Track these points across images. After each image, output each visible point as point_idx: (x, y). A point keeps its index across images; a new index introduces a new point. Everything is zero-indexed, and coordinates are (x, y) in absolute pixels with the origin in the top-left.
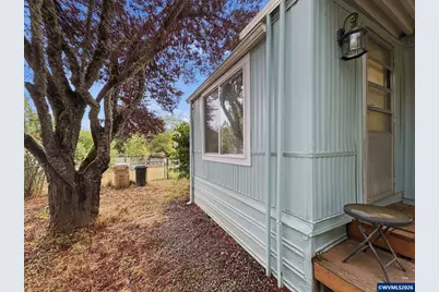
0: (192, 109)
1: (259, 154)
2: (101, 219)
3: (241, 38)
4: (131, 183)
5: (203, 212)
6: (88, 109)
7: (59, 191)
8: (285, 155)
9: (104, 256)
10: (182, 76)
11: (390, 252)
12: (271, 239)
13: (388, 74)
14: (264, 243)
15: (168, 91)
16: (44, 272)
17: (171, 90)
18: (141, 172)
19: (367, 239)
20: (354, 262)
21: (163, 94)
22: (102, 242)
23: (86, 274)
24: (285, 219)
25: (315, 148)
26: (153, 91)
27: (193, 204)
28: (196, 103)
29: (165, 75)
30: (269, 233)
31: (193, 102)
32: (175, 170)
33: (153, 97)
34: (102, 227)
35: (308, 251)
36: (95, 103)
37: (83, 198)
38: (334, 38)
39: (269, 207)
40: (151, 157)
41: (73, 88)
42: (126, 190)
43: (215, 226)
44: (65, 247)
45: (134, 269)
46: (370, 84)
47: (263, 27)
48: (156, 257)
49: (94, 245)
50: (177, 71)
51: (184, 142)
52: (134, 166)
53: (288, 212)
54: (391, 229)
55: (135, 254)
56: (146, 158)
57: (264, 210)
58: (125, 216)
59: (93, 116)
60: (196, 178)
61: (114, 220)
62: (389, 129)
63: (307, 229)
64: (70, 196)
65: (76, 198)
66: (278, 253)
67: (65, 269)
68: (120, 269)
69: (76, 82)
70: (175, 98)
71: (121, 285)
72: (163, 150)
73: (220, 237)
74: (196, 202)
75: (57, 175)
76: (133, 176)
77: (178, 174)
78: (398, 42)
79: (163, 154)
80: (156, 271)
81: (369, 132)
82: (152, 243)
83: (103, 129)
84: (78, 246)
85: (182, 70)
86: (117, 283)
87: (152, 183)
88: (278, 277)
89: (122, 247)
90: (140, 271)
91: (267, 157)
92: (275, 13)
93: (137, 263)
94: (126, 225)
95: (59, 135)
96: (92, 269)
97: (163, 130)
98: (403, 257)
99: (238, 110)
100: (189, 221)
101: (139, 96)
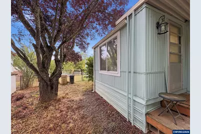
0: (95, 51)
1: (124, 72)
2: (58, 97)
3: (116, 24)
4: (68, 82)
5: (99, 96)
6: (54, 53)
7: (43, 85)
8: (134, 72)
9: (61, 111)
10: (89, 36)
11: (177, 112)
12: (129, 106)
13: (180, 38)
14: (126, 108)
15: (84, 43)
16: (39, 117)
17: (85, 42)
18: (72, 78)
19: (167, 106)
20: (163, 116)
21: (82, 44)
22: (60, 106)
23: (56, 118)
24: (135, 98)
25: (146, 70)
26: (77, 43)
27: (95, 92)
28: (96, 49)
29: (82, 36)
30: (128, 104)
31: (95, 48)
32: (87, 77)
33: (77, 45)
34: (59, 100)
35: (144, 111)
36: (57, 50)
37: (52, 88)
38: (155, 26)
39: (128, 93)
40: (75, 71)
41: (49, 45)
42: (66, 86)
43: (105, 101)
44: (46, 108)
45: (74, 116)
46: (171, 43)
47: (126, 21)
48: (82, 112)
49: (57, 107)
50: (88, 35)
51: (91, 65)
52: (69, 75)
53: (136, 96)
54: (178, 103)
55: (73, 111)
56: (73, 71)
57: (126, 94)
58: (68, 96)
59: (56, 56)
60: (96, 81)
61: (63, 98)
62: (180, 61)
63: (144, 103)
64: (47, 88)
65: (49, 88)
66: (132, 112)
67: (47, 116)
68: (69, 117)
69: (50, 42)
70: (86, 46)
71: (70, 122)
72: (80, 68)
73: (107, 105)
74: (96, 91)
75: (43, 79)
76: (68, 80)
77: (88, 79)
78: (185, 23)
79: (80, 70)
80: (82, 118)
81: (171, 63)
82: (80, 107)
83: (60, 61)
84: (51, 107)
85: (90, 34)
86: (68, 122)
87: (76, 83)
88: (132, 122)
89: (68, 108)
90: (76, 118)
91: (127, 73)
92: (130, 16)
93: (75, 115)
94: (68, 100)
95: (43, 63)
96: (58, 116)
97: (81, 60)
98: (183, 115)
99: (114, 51)
100: (93, 99)
101: (73, 47)
